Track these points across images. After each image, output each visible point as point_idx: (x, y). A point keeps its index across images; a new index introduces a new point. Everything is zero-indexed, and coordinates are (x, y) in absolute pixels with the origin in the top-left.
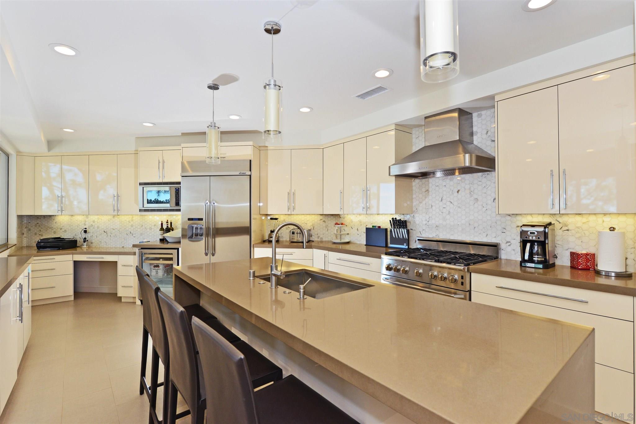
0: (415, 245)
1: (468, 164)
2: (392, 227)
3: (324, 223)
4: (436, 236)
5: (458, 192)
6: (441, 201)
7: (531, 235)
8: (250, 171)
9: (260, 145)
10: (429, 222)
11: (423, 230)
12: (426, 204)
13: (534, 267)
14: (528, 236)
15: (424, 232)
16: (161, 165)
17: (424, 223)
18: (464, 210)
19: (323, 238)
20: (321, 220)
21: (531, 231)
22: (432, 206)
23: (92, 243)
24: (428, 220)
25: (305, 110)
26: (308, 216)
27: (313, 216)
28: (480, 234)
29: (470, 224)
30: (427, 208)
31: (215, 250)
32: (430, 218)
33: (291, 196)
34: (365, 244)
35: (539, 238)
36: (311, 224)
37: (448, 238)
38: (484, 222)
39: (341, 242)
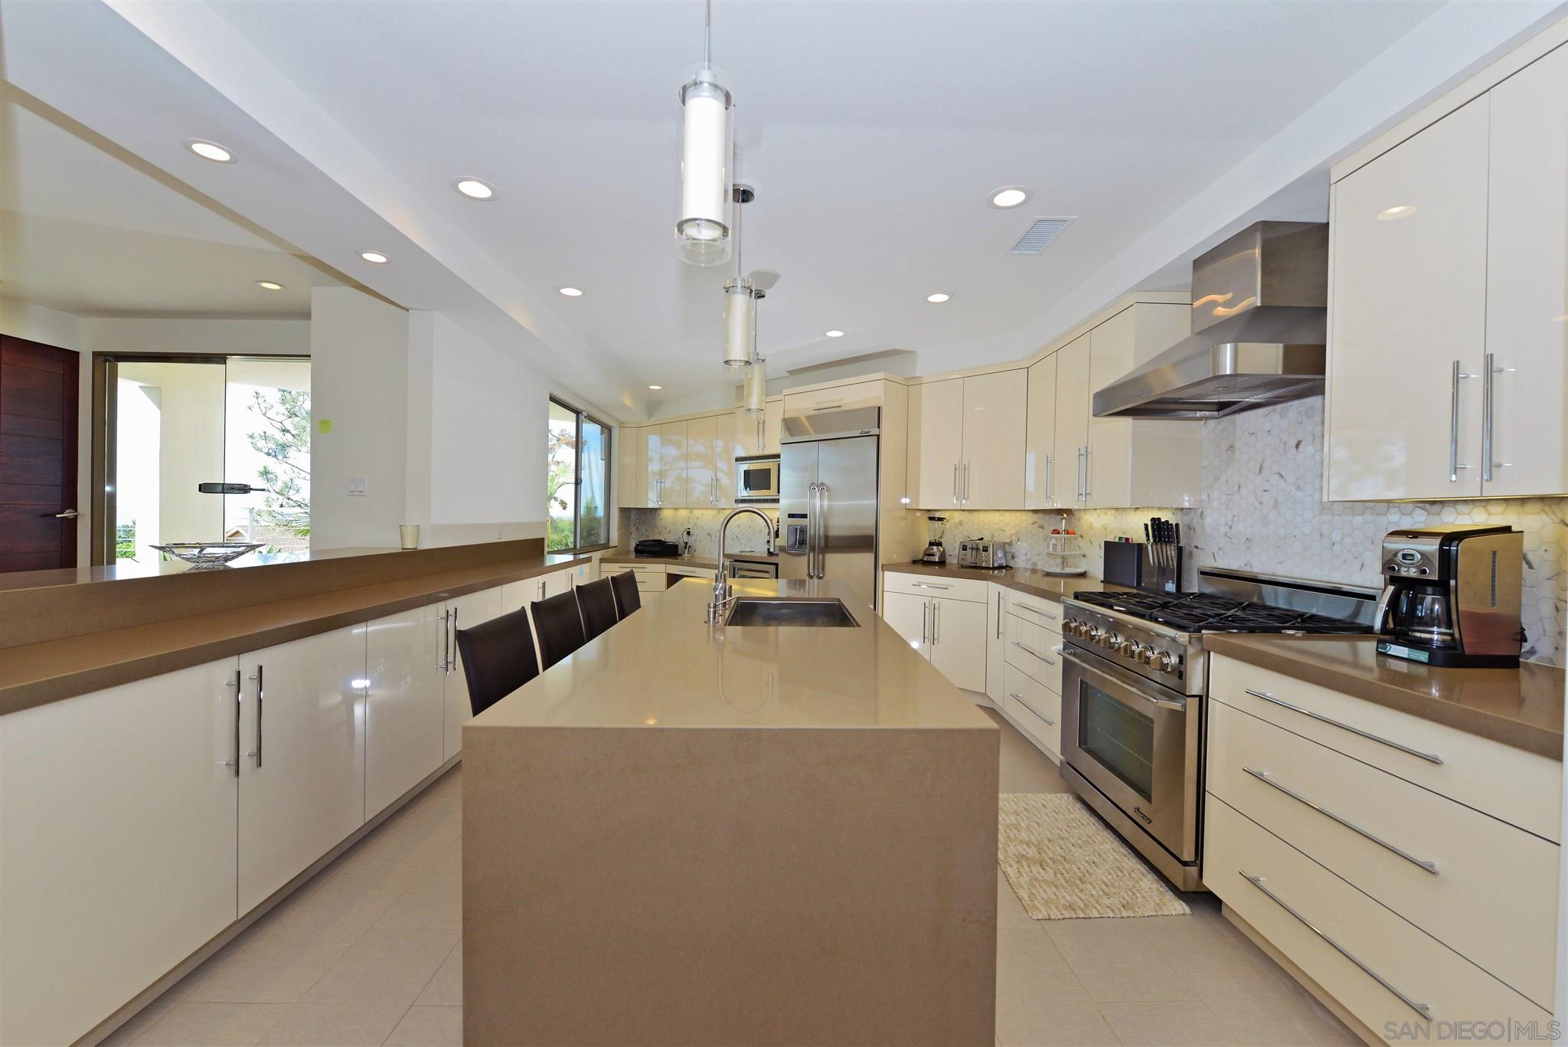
0: (1194, 585)
1: (1230, 369)
2: (1148, 540)
3: (1041, 530)
4: (1246, 565)
5: (1297, 446)
6: (1260, 472)
7: (1404, 561)
8: (879, 427)
9: (907, 376)
10: (1233, 529)
11: (1220, 549)
12: (1227, 481)
13: (1406, 656)
14: (1398, 565)
15: (1221, 552)
16: (761, 426)
17: (1223, 530)
18: (1310, 496)
19: (1039, 563)
20: (1034, 523)
21: (1406, 552)
22: (1239, 487)
23: (695, 551)
24: (1230, 524)
25: (939, 298)
26: (1007, 514)
27: (1019, 514)
28: (1345, 561)
29: (1321, 535)
30: (1228, 493)
31: (823, 569)
32: (1235, 518)
33: (961, 472)
34: (1102, 579)
35: (1424, 572)
36: (1013, 531)
37: (1271, 572)
38: (1358, 529)
39: (1063, 572)
